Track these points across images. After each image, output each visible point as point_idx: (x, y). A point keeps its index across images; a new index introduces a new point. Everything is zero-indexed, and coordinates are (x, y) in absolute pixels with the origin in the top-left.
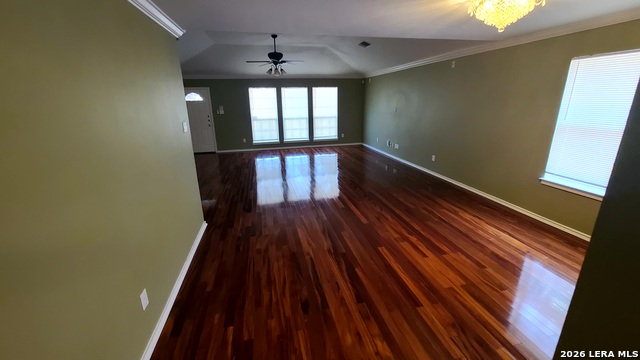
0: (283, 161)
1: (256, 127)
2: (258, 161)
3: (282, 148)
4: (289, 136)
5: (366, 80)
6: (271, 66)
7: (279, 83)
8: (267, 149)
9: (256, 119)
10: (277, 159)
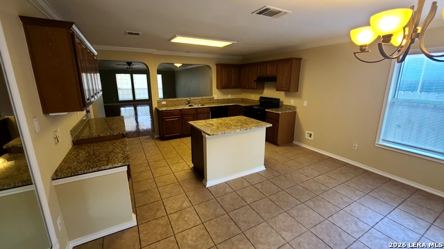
0: (136, 110)
1: (120, 92)
2: (122, 109)
3: (135, 103)
4: (138, 97)
5: (174, 71)
6: (128, 66)
7: (132, 72)
8: (126, 103)
9: (120, 89)
10: (132, 108)
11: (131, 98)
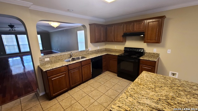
3: (21, 54)
4: (23, 50)
5: (49, 33)
7: (16, 34)
8: (13, 55)
11: (17, 51)
